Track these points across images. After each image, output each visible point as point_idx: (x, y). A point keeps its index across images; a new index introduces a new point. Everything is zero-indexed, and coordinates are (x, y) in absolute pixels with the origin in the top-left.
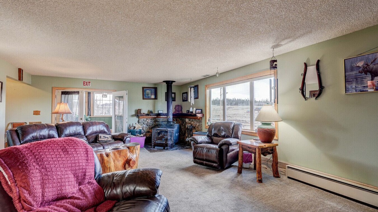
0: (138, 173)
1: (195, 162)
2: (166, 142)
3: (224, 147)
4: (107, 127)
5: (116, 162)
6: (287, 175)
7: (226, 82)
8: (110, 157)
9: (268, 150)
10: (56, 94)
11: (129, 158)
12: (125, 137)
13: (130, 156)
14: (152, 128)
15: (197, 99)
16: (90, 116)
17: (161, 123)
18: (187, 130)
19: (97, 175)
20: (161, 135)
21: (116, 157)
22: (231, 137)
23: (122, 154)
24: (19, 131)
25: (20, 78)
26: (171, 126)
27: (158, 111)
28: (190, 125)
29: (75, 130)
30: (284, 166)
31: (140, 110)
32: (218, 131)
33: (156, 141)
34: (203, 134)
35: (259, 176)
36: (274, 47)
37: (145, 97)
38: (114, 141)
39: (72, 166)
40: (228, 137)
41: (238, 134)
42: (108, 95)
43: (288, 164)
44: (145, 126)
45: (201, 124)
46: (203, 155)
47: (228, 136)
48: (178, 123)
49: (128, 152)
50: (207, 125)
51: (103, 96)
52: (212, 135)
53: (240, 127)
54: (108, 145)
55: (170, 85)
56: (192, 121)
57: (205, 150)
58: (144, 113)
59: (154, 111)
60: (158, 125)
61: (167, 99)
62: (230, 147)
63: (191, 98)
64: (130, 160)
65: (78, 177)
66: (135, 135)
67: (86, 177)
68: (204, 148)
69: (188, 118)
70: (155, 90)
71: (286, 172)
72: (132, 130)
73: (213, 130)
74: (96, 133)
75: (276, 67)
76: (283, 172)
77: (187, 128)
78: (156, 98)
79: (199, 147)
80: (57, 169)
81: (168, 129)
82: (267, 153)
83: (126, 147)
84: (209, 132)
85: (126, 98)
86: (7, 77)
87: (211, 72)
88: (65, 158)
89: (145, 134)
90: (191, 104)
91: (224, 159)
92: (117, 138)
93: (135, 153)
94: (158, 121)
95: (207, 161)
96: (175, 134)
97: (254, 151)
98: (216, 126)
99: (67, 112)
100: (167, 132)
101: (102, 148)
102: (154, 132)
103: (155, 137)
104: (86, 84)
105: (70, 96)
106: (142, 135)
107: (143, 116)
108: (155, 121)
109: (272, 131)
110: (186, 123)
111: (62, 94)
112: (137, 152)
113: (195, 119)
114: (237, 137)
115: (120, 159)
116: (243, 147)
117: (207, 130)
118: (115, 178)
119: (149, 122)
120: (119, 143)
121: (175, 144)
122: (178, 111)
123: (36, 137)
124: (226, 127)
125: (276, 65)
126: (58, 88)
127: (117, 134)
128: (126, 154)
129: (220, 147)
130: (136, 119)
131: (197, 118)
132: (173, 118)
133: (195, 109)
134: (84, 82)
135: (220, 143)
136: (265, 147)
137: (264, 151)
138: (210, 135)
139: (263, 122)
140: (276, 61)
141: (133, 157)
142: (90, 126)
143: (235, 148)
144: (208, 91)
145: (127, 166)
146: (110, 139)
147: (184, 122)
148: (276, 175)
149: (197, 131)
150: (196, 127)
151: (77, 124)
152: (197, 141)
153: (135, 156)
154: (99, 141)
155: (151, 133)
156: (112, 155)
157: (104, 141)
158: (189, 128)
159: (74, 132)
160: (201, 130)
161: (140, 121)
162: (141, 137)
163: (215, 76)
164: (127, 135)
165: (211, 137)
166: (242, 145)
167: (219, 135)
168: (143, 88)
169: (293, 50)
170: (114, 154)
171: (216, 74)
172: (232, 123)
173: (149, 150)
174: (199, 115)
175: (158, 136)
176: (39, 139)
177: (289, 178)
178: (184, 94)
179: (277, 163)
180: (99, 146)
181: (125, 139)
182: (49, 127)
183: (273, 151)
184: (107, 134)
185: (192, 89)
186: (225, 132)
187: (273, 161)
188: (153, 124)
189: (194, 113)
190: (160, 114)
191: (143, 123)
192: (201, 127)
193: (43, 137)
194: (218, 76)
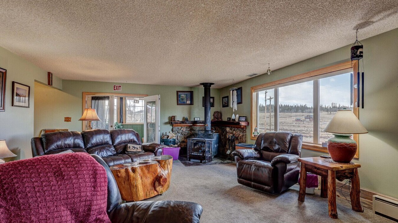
0: (167, 208)
1: (240, 182)
2: (203, 154)
3: (279, 166)
4: (137, 135)
5: (144, 179)
6: (374, 209)
7: (279, 82)
8: (137, 173)
9: (346, 173)
10: (86, 99)
11: (159, 175)
12: (157, 148)
13: (160, 172)
14: (187, 137)
15: (241, 104)
16: (122, 123)
17: (197, 132)
18: (228, 141)
19: (111, 207)
20: (197, 146)
21: (144, 173)
22: (288, 153)
23: (150, 170)
24: (44, 139)
25: (50, 83)
26: (209, 136)
27: (194, 118)
28: (232, 135)
29: (102, 139)
30: (369, 195)
31: (174, 117)
32: (270, 143)
33: (192, 153)
34: (249, 147)
35: (333, 209)
36: (358, 27)
37: (180, 102)
38: (144, 152)
39: (67, 198)
40: (283, 152)
41: (298, 148)
42: (140, 101)
43: (376, 194)
44: (180, 135)
45: (246, 135)
46: (250, 174)
47: (284, 150)
48: (217, 133)
49: (158, 167)
50: (253, 136)
51: (134, 101)
52: (261, 148)
53: (300, 140)
54: (137, 157)
55: (208, 87)
56: (234, 130)
57: (253, 168)
58: (178, 121)
59: (190, 118)
60: (194, 134)
61: (205, 105)
62: (287, 165)
63: (234, 103)
64: (161, 177)
65: (78, 213)
66: (168, 145)
67: (92, 213)
68: (252, 165)
69: (229, 127)
70: (191, 94)
71: (373, 205)
72: (166, 139)
73: (262, 143)
74: (125, 142)
75: (362, 56)
76: (366, 204)
77: (228, 138)
78: (192, 104)
79: (245, 164)
80: (40, 205)
81: (205, 139)
82: (344, 177)
83: (157, 161)
84: (257, 145)
85: (159, 103)
86: (35, 81)
87: (260, 69)
88: (57, 187)
89: (180, 144)
90: (233, 110)
91: (280, 181)
92: (147, 148)
93: (167, 169)
94: (194, 130)
95: (256, 183)
96: (214, 145)
97: (324, 173)
98: (266, 138)
99: (94, 119)
100: (204, 143)
101: (130, 160)
102: (190, 142)
103: (191, 148)
104: (117, 88)
105: (100, 101)
106: (176, 145)
107: (177, 123)
108: (191, 130)
109: (352, 146)
110: (227, 132)
111: (92, 100)
112: (169, 167)
113: (238, 128)
114: (295, 152)
115: (148, 175)
116: (307, 166)
117: (255, 142)
118: (135, 213)
119: (184, 130)
120: (150, 155)
121: (214, 157)
122: (217, 118)
123: (61, 146)
124: (281, 138)
125: (361, 52)
126: (89, 93)
127: (148, 144)
128: (156, 170)
129: (273, 165)
130: (169, 127)
131: (240, 127)
132: (211, 126)
133: (237, 116)
134: (115, 86)
135: (273, 160)
136: (342, 169)
137: (339, 175)
138: (258, 148)
139: (338, 134)
140: (361, 47)
141: (164, 173)
142: (118, 135)
143: (293, 167)
144: (254, 94)
145: (157, 183)
146: (140, 150)
147: (224, 131)
148: (357, 207)
149: (240, 143)
150: (239, 138)
151: (105, 132)
152: (242, 156)
153: (166, 172)
154: (128, 152)
155: (186, 143)
156: (139, 170)
157: (133, 152)
158: (230, 138)
159: (101, 141)
160: (246, 141)
161: (174, 129)
162: (175, 147)
163: (266, 74)
164: (159, 145)
165: (260, 151)
166: (306, 164)
167: (270, 150)
168: (177, 92)
169: (388, 30)
170: (142, 170)
171: (268, 71)
172: (288, 134)
173: (183, 163)
174: (243, 124)
175: (194, 147)
176: (64, 148)
177: (377, 213)
178: (224, 99)
179: (359, 192)
180: (127, 158)
181: (156, 151)
182: (75, 135)
183: (353, 175)
184: (137, 144)
185: (235, 92)
186: (279, 145)
187: (353, 187)
188: (188, 133)
189: (237, 120)
190: (197, 121)
191: (178, 132)
192: (246, 137)
193: (68, 146)
194: (269, 74)
